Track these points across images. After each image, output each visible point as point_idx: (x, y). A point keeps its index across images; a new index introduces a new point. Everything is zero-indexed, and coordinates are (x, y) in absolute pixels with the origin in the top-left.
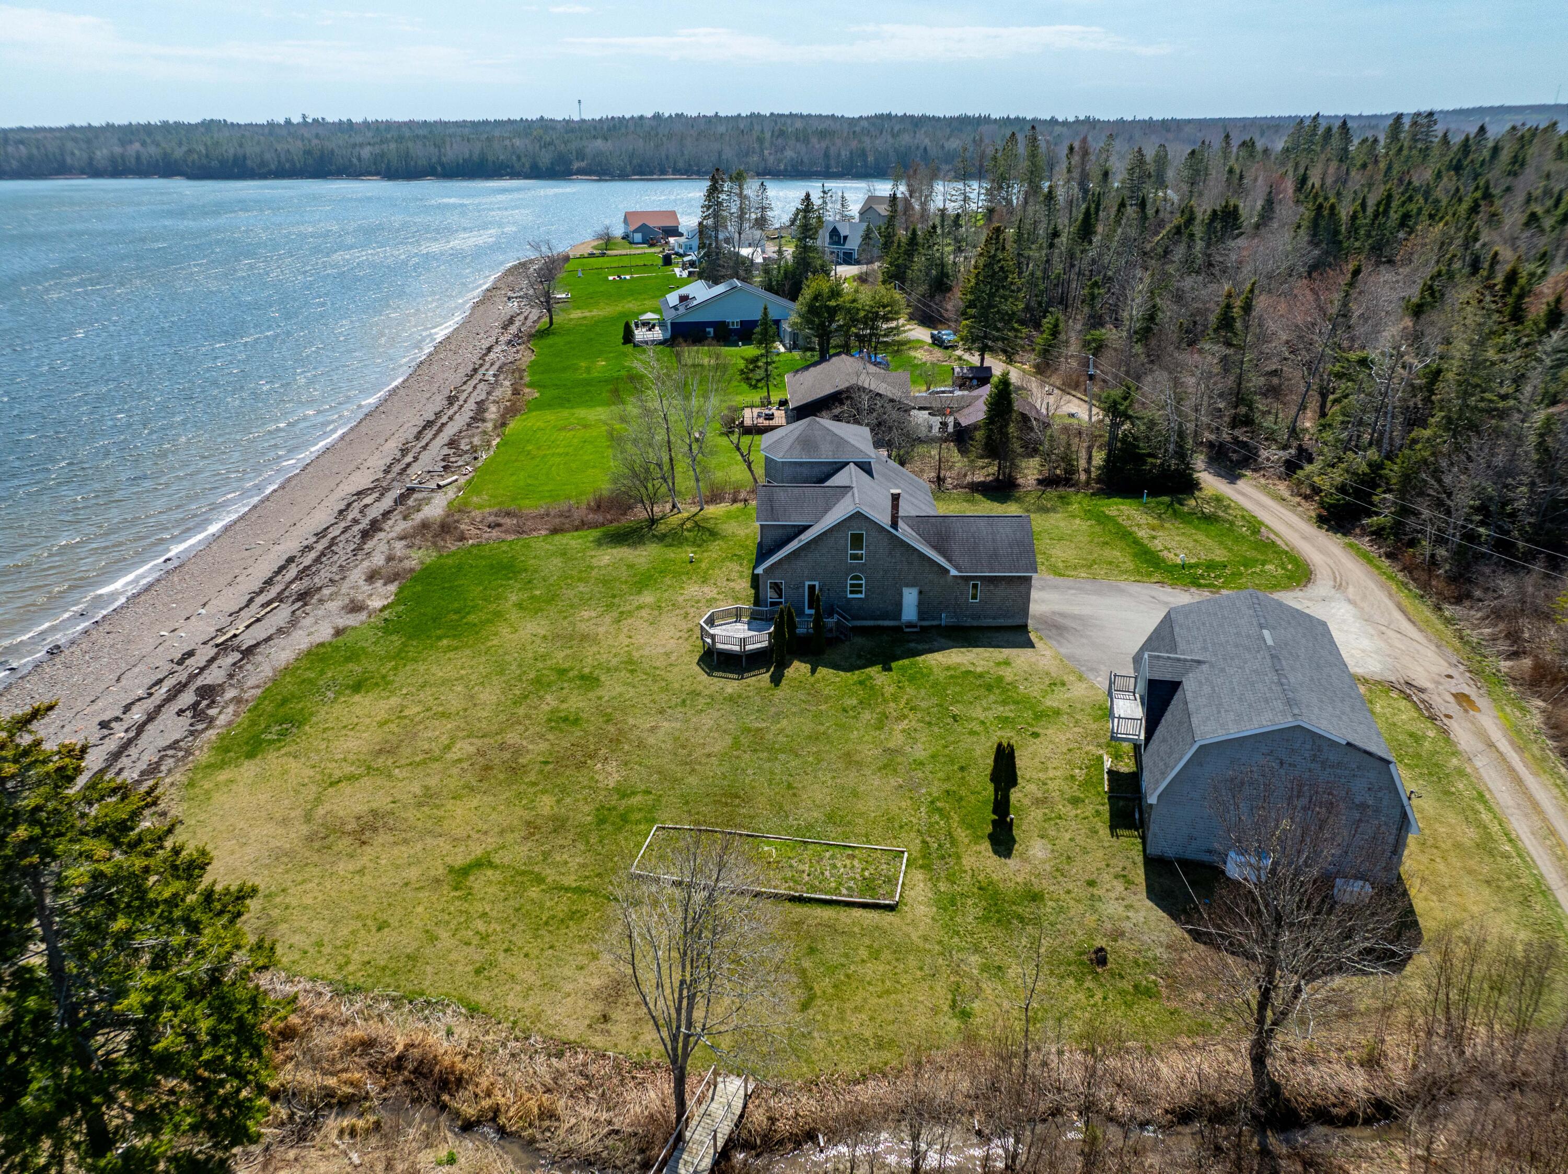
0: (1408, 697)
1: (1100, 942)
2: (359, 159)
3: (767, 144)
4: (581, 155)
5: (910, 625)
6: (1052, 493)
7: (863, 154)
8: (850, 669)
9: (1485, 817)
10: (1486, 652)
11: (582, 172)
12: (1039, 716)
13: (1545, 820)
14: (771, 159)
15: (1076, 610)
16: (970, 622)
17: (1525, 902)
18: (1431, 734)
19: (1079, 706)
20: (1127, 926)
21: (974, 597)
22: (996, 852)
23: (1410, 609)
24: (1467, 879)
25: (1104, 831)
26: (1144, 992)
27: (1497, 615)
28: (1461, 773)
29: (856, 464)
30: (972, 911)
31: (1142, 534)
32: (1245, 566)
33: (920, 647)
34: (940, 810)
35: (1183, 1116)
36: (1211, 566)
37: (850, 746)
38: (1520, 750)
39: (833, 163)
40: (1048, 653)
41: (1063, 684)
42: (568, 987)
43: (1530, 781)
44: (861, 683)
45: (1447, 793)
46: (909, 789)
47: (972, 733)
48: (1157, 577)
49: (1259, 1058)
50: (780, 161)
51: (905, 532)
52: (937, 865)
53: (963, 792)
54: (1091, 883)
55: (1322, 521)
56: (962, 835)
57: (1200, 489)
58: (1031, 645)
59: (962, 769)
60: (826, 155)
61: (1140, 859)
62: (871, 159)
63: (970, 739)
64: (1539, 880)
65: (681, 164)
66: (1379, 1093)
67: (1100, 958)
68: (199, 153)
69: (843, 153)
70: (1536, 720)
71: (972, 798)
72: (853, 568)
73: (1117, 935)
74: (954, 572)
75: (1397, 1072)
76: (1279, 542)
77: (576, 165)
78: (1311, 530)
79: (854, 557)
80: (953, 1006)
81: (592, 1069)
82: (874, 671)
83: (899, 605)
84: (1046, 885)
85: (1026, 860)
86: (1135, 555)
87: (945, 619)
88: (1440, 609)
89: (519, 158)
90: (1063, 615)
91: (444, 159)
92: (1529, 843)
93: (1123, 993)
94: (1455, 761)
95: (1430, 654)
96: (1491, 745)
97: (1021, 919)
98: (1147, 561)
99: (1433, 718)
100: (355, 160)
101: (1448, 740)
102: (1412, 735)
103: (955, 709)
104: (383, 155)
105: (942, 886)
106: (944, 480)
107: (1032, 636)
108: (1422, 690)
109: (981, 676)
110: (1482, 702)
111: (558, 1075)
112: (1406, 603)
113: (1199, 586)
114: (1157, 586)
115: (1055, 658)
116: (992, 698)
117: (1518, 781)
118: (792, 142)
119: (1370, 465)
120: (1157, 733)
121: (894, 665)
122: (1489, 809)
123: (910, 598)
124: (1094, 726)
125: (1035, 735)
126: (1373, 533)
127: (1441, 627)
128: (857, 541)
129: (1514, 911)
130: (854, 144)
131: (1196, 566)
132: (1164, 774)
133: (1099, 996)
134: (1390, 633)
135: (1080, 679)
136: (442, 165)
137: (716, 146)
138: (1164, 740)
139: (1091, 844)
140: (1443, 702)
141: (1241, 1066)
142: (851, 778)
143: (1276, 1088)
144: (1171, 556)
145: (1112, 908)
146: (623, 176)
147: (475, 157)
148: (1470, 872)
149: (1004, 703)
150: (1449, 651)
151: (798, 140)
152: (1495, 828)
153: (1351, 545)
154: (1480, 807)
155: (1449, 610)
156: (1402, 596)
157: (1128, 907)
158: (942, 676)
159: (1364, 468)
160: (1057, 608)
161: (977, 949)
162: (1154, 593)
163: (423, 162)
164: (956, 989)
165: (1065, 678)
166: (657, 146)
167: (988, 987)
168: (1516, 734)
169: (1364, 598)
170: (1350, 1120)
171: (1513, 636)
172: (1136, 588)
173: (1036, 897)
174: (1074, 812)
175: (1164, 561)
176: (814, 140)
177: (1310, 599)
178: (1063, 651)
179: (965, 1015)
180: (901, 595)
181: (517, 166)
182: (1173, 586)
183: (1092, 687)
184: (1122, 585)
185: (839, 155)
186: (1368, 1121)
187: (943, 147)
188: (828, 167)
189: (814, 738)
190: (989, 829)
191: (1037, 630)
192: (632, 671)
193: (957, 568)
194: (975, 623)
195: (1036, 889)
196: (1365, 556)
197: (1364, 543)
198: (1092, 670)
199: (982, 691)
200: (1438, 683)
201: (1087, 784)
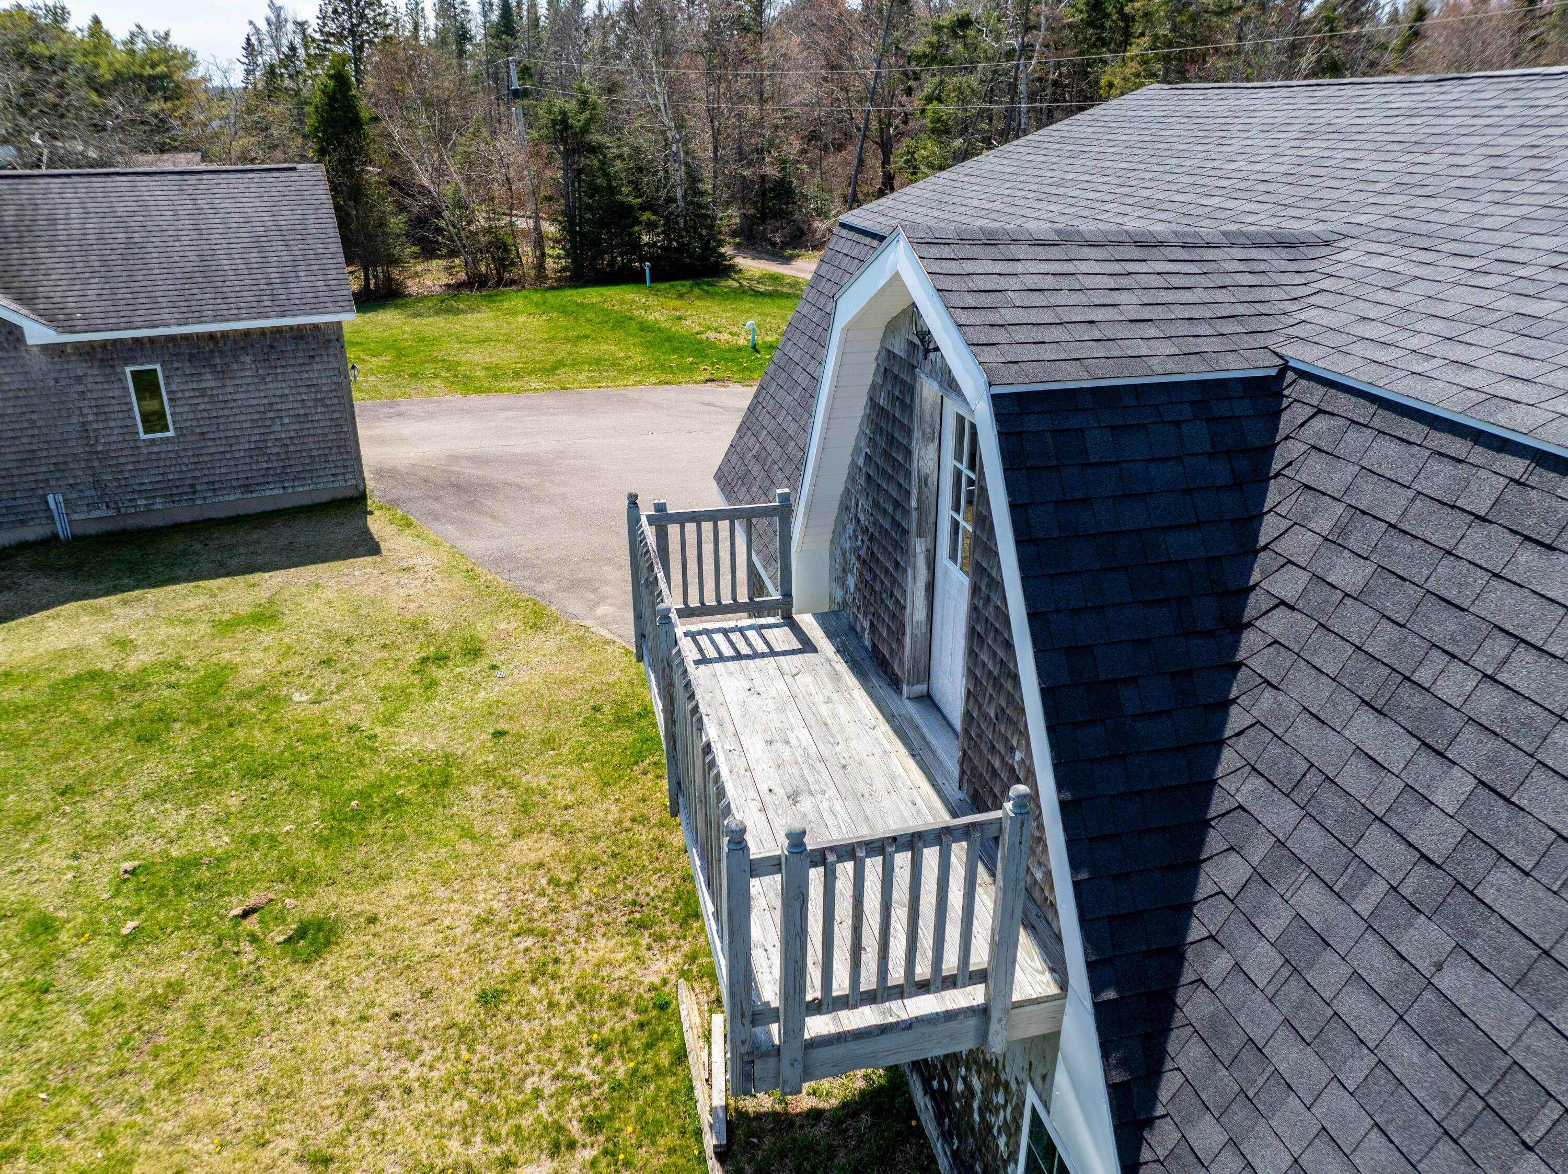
15: (518, 446)
16: (163, 512)
19: (533, 726)
21: (154, 421)
40: (426, 561)
41: (473, 652)
58: (372, 548)
74: (39, 334)
87: (67, 515)
98: (675, 350)
107: (377, 524)
115: (449, 572)
144: (725, 336)
160: (464, 447)
165: (482, 629)
175: (712, 345)
178: (477, 546)
183: (583, 641)
191: (391, 504)
193: (50, 320)
194: (185, 515)
198: (574, 585)
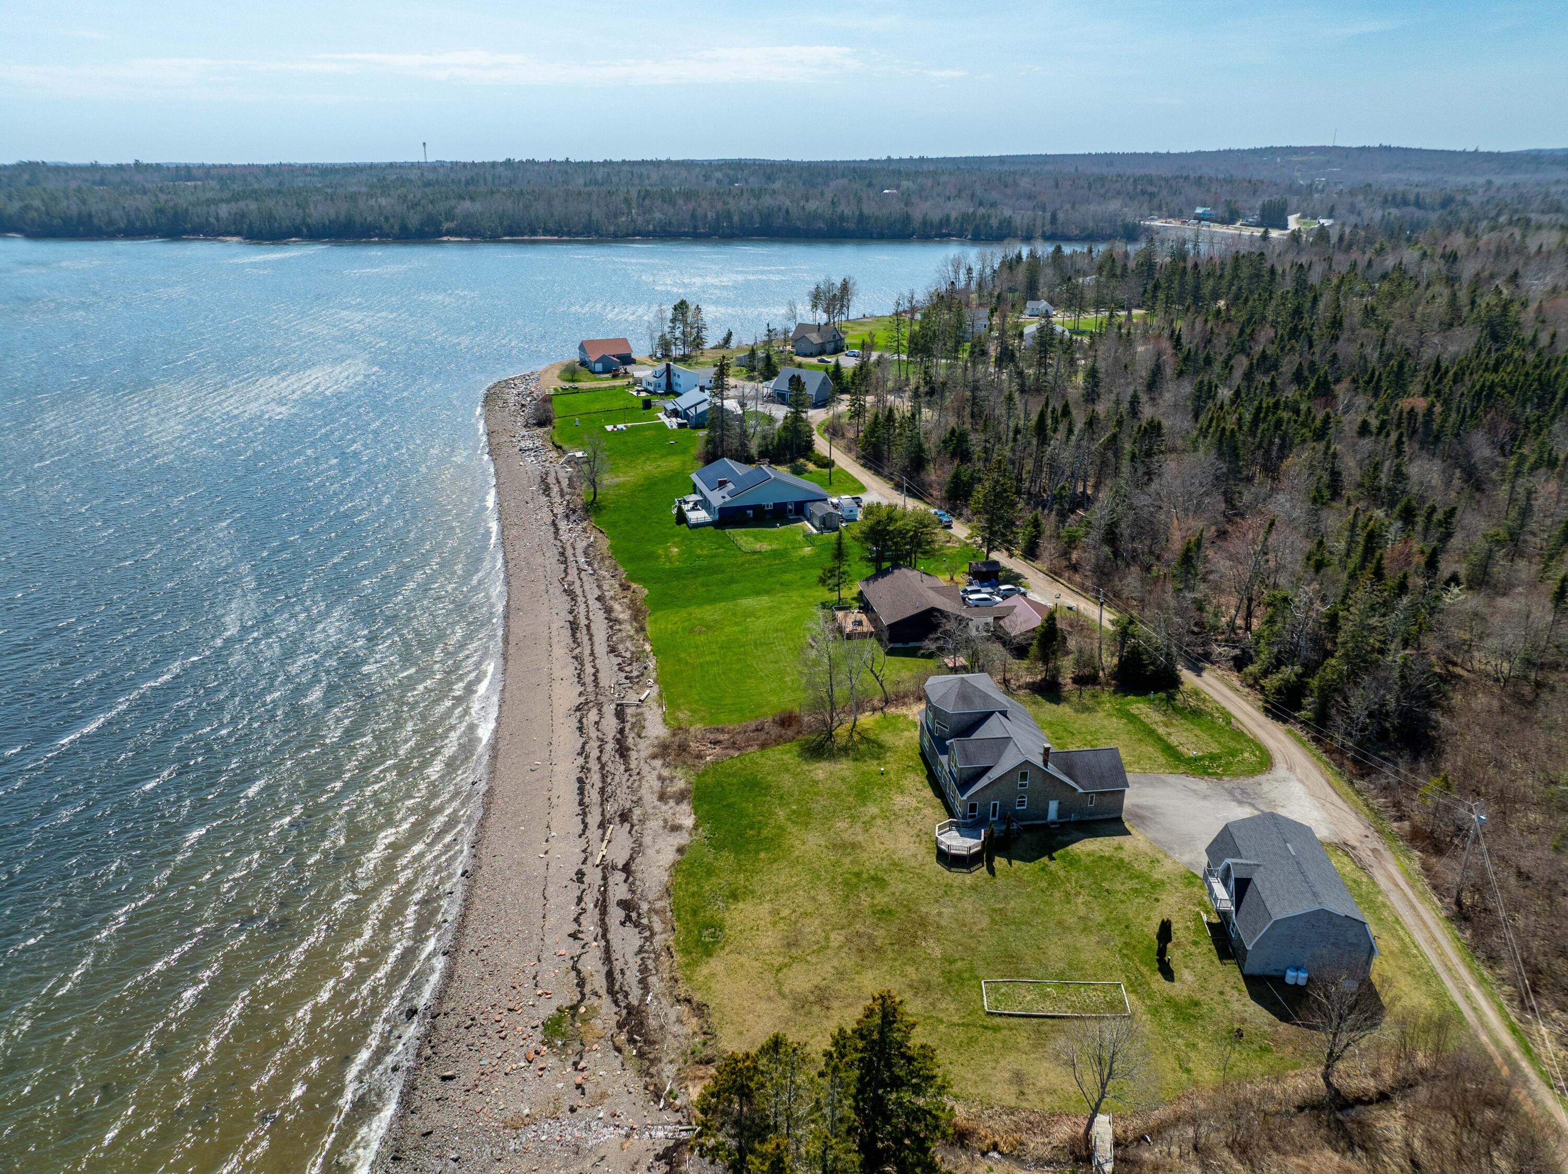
0: (1347, 854)
1: (1237, 1026)
2: (217, 219)
3: (634, 204)
4: (450, 216)
5: (1053, 823)
6: (1088, 691)
7: (729, 216)
8: (1031, 860)
9: (1401, 932)
10: (1383, 816)
11: (450, 233)
12: (1154, 886)
13: (1430, 932)
14: (640, 220)
16: (1087, 818)
17: (1428, 983)
18: (1365, 879)
19: (1173, 877)
20: (1246, 1015)
21: (1092, 805)
22: (1166, 979)
23: (1335, 784)
24: (1399, 972)
25: (1217, 962)
26: (1265, 1050)
27: (1385, 788)
28: (1384, 905)
29: (1000, 712)
30: (1168, 1017)
31: (1161, 730)
32: (1232, 756)
33: (1066, 839)
34: (1126, 955)
35: (1301, 1109)
36: (1213, 758)
37: (1057, 917)
38: (1412, 887)
39: (700, 224)
40: (1140, 838)
41: (1158, 861)
42: (994, 1079)
43: (1420, 907)
44: (1043, 869)
45: (1380, 919)
46: (1103, 942)
47: (1122, 902)
48: (1182, 769)
49: (1326, 1077)
50: (648, 222)
51: (1052, 769)
52: (1139, 989)
53: (1134, 943)
54: (1221, 993)
55: (1267, 711)
56: (1144, 969)
57: (1182, 683)
58: (1127, 833)
59: (1127, 927)
60: (693, 216)
61: (1240, 977)
62: (736, 219)
63: (1122, 906)
64: (1433, 969)
65: (551, 225)
66: (1381, 1088)
67: (1239, 1034)
68: (37, 209)
69: (709, 215)
70: (1417, 866)
71: (1140, 946)
72: (1021, 792)
73: (1243, 1021)
74: (1080, 790)
75: (1386, 1076)
76: (1246, 731)
77: (446, 226)
78: (1261, 717)
79: (1021, 785)
80: (1181, 1067)
81: (1032, 1118)
82: (1045, 859)
83: (1046, 811)
84: (1198, 996)
85: (1183, 982)
86: (1163, 751)
87: (1073, 817)
88: (1352, 783)
89: (387, 219)
90: (1138, 806)
91: (309, 220)
92: (1425, 947)
93: (1255, 1051)
94: (1380, 898)
95: (1353, 820)
96: (1397, 885)
97: (1195, 1017)
98: (1171, 755)
99: (1363, 869)
100: (212, 220)
101: (1374, 883)
102: (1355, 881)
103: (1106, 885)
104: (243, 215)
105: (1148, 1002)
106: (1009, 681)
107: (1127, 825)
108: (1354, 848)
109: (1109, 859)
110: (1388, 855)
111: (1016, 1124)
112: (1332, 779)
113: (1209, 774)
114: (1183, 776)
115: (1146, 841)
116: (1123, 875)
117: (1413, 908)
118: (658, 202)
119: (1296, 675)
120: (1242, 908)
121: (1054, 855)
122: (1403, 928)
123: (1053, 806)
124: (1187, 891)
125: (1157, 900)
126: (1301, 722)
127: (1355, 798)
128: (1024, 776)
129: (1424, 988)
130: (719, 205)
131: (1201, 759)
132: (1255, 935)
133: (1245, 1055)
134: (1328, 805)
135: (1166, 856)
136: (309, 227)
137: (585, 207)
138: (1248, 913)
139: (1213, 969)
140: (1365, 854)
141: (1320, 1082)
142: (1069, 939)
143: (1338, 1092)
144: (1185, 750)
145: (1236, 1006)
146: (493, 238)
147: (342, 219)
148: (1400, 968)
149: (1131, 878)
150: (1363, 817)
151: (664, 200)
152: (1407, 940)
153: (1289, 731)
154: (1398, 927)
155: (1359, 784)
156: (1328, 773)
157: (1244, 1005)
158: (1086, 860)
159: (1293, 678)
160: (1136, 802)
161: (1179, 1036)
162: (1184, 783)
163: (286, 223)
164: (1178, 1058)
165: (1157, 856)
166: (526, 207)
167: (1192, 1055)
168: (1406, 873)
169: (1307, 777)
170: (1370, 1102)
171: (1397, 805)
172: (1172, 779)
173: (1197, 1004)
174: (1197, 951)
175: (1182, 755)
176: (680, 202)
177: (1276, 781)
178: (1149, 835)
179: (1188, 1071)
180: (1048, 805)
181: (386, 227)
182: (1194, 776)
184: (1163, 776)
185: (706, 216)
186: (1378, 1102)
187: (803, 208)
188: (695, 227)
189: (1036, 912)
190: (1157, 966)
191: (1128, 820)
192: (901, 871)
193: (1082, 788)
194: (1091, 819)
195: (1196, 999)
196: (1299, 740)
197: (1297, 729)
199: (1115, 871)
200: (1361, 842)
201: (1197, 931)
